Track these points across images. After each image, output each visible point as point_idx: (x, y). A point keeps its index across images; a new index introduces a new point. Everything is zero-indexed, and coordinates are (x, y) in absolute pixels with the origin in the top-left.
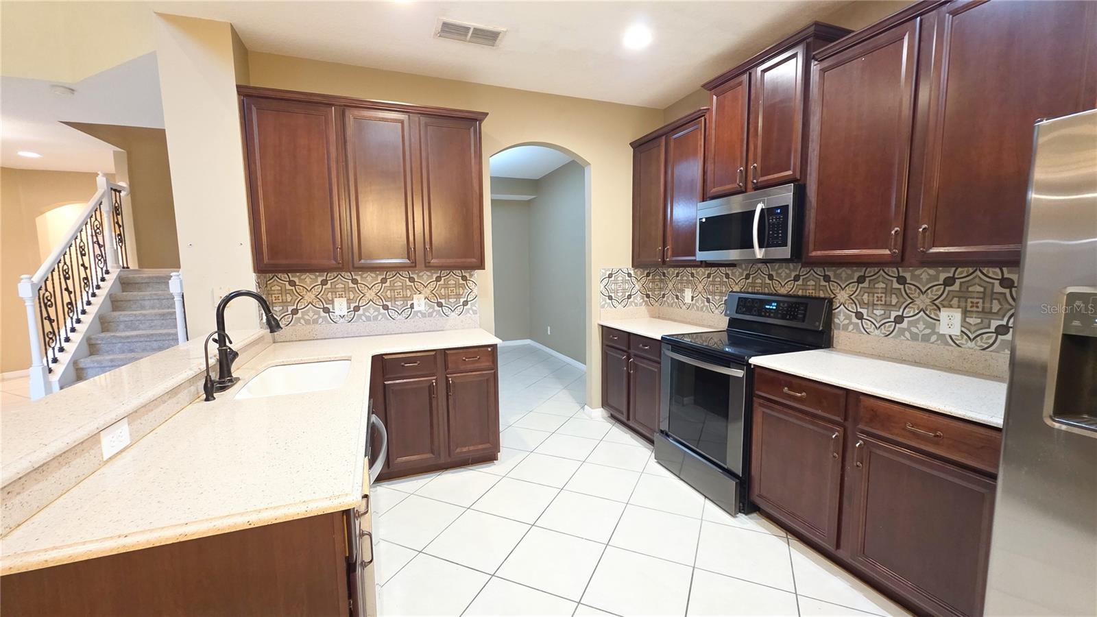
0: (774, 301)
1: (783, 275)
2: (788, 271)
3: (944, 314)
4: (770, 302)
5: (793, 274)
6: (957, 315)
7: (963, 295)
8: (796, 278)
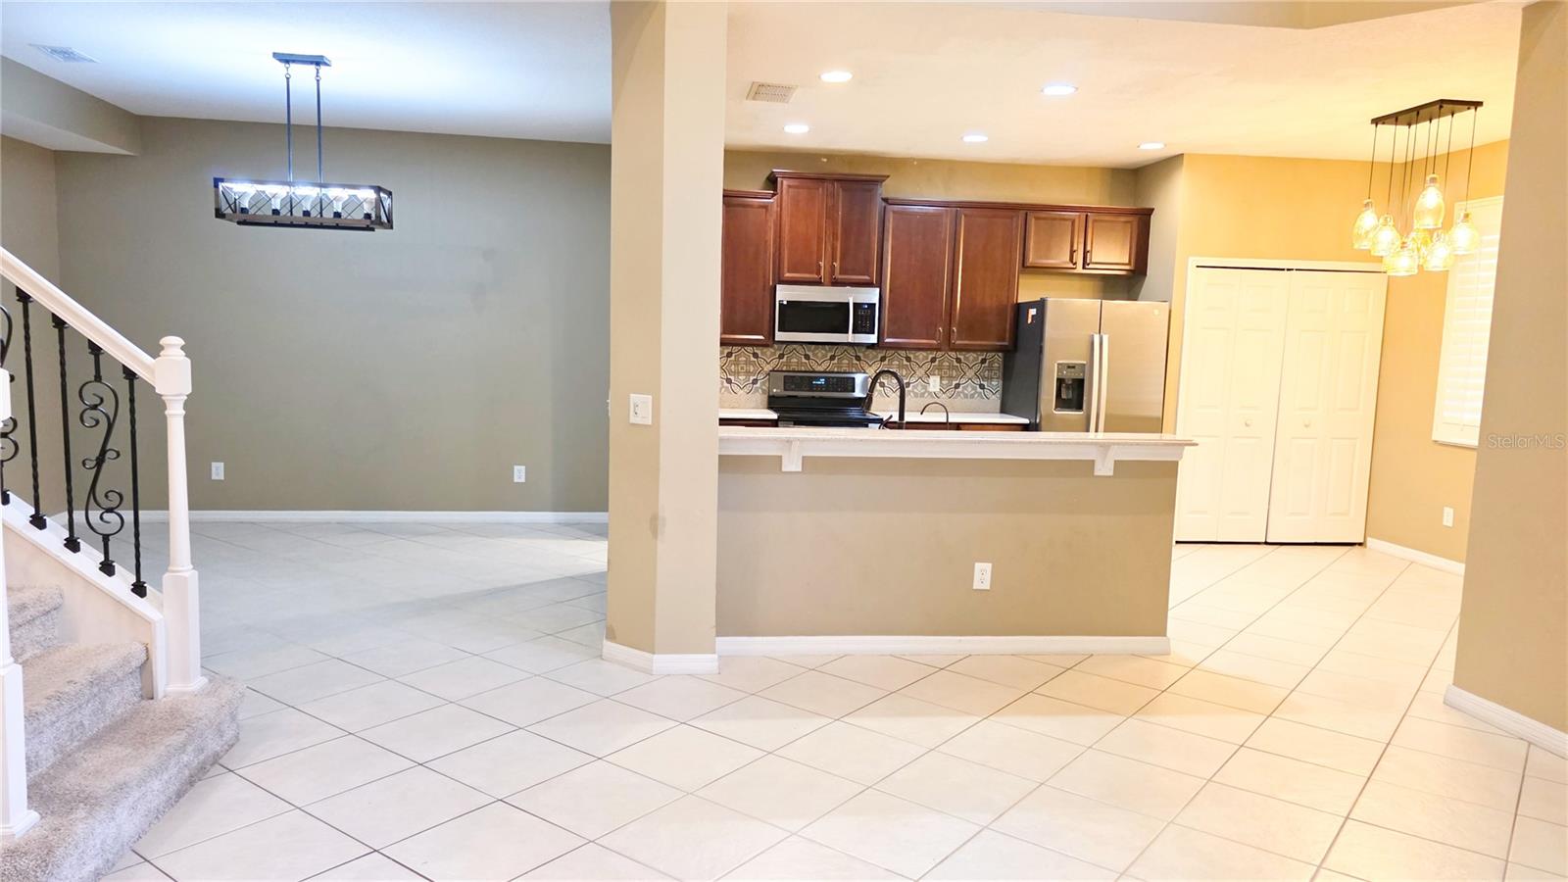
0: (822, 378)
1: (820, 355)
2: (823, 352)
3: (932, 378)
4: (818, 379)
5: (829, 354)
6: (937, 379)
7: (940, 368)
8: (832, 358)
